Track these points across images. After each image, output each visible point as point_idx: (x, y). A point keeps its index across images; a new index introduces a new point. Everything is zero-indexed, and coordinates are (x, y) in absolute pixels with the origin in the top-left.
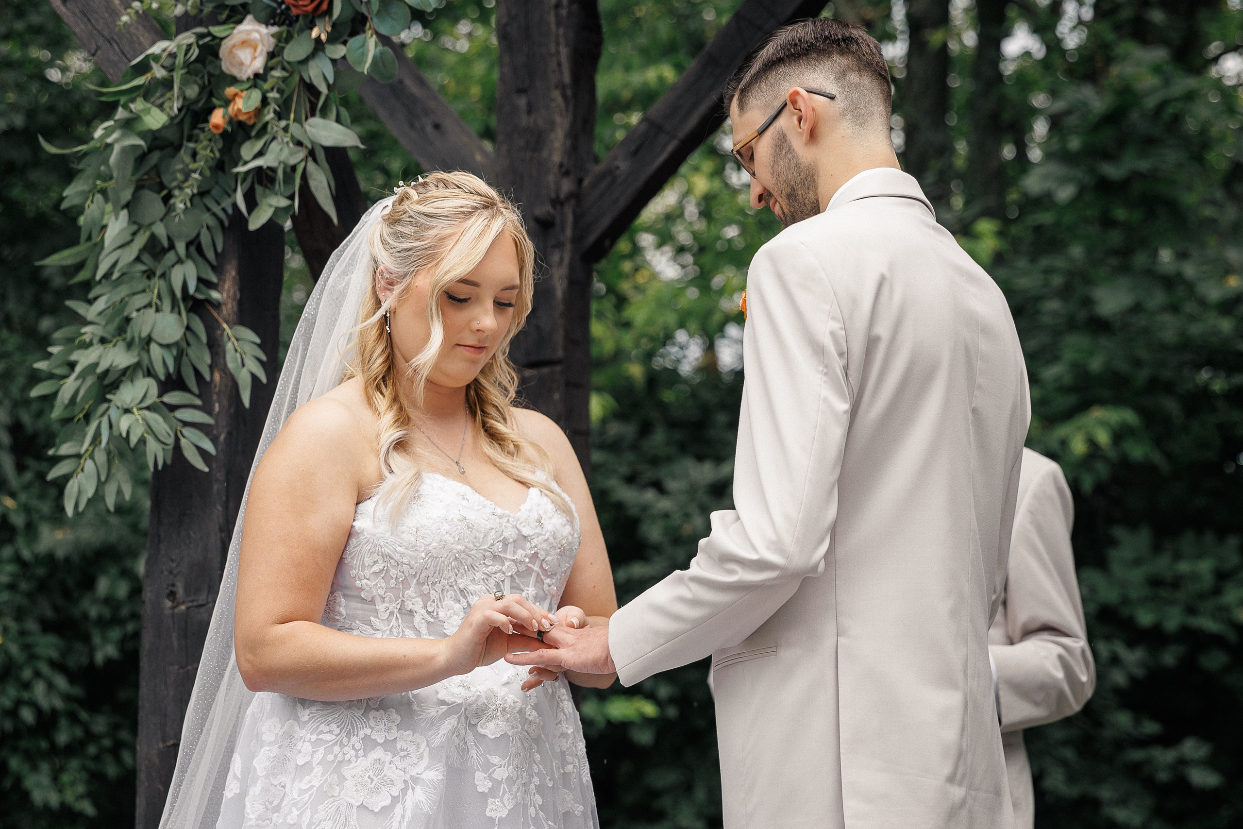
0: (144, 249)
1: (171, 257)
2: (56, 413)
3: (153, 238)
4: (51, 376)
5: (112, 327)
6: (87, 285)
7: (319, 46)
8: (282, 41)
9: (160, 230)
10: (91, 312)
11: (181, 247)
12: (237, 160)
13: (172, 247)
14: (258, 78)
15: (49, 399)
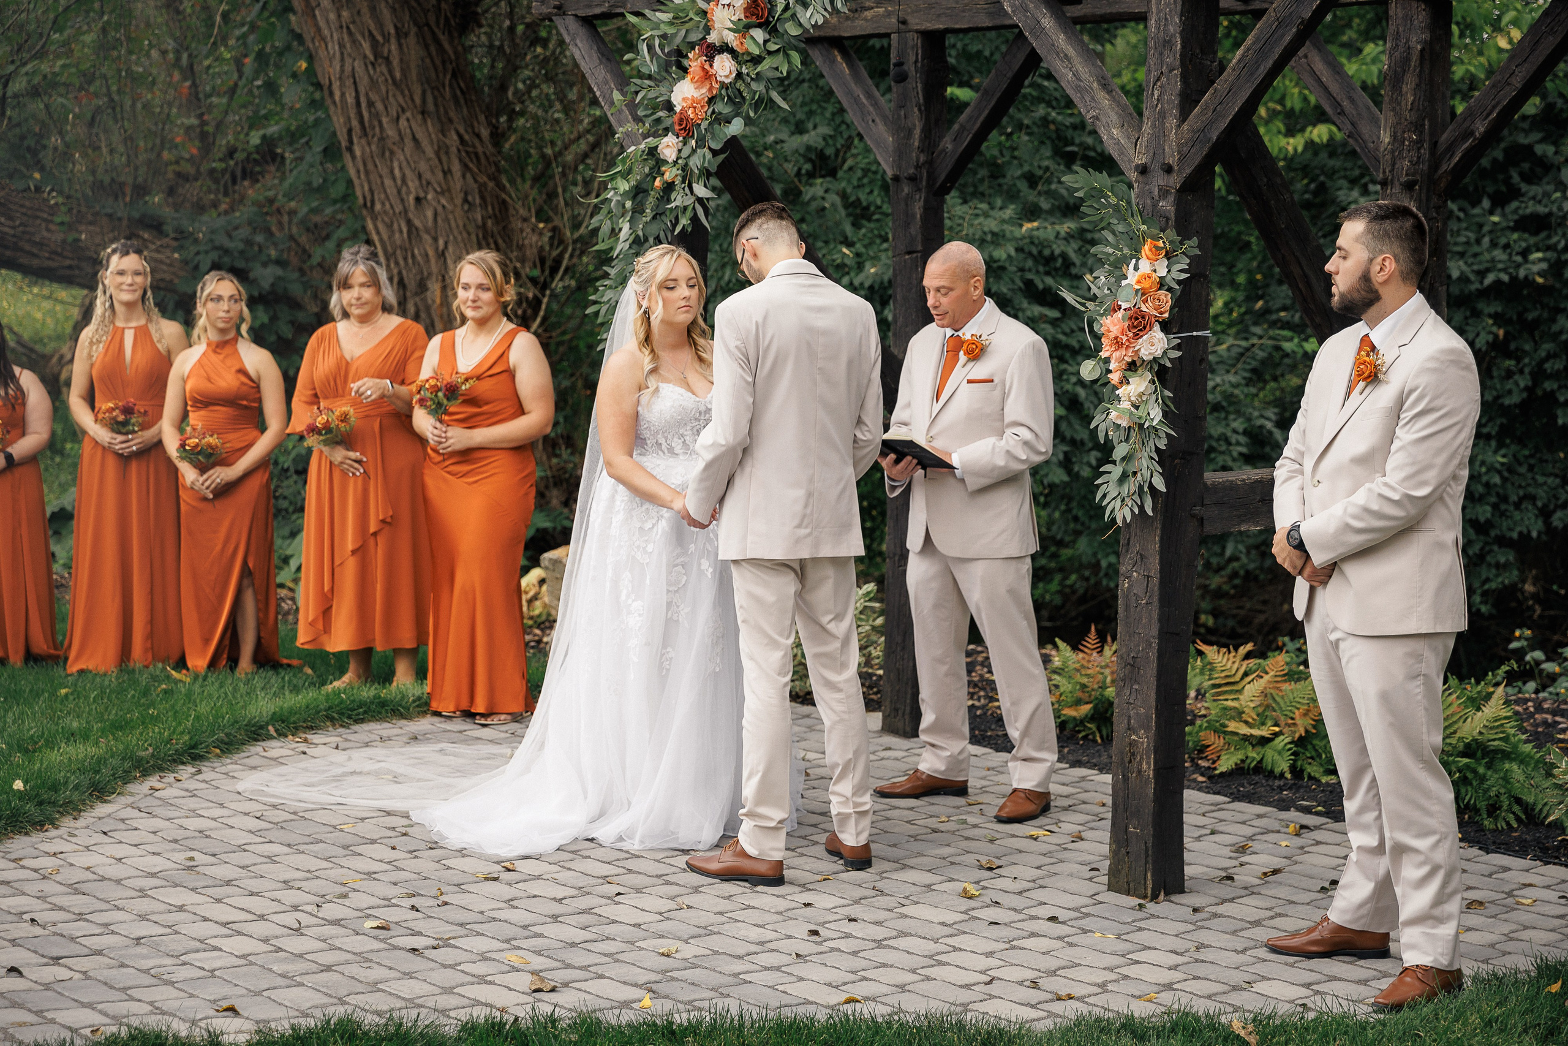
0: (634, 242)
1: (647, 245)
2: (599, 321)
3: (637, 236)
4: (595, 302)
5: (619, 280)
6: (611, 259)
7: (694, 151)
8: (685, 144)
9: (640, 233)
10: (613, 272)
11: (651, 240)
12: (669, 201)
13: (646, 240)
14: (675, 162)
15: (597, 314)
